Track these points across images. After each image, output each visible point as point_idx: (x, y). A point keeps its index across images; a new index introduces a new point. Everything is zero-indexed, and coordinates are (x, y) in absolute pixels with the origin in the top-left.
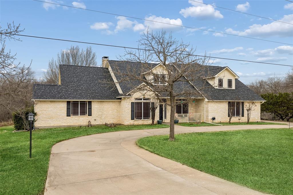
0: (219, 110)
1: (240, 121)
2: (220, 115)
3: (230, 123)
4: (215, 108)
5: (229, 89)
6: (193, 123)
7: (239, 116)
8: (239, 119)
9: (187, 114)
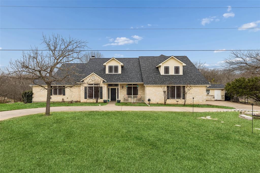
0: (158, 93)
1: (178, 103)
2: (158, 97)
3: (165, 104)
4: (152, 91)
5: (176, 75)
6: (127, 103)
7: (180, 98)
8: (177, 101)
9: (131, 96)
